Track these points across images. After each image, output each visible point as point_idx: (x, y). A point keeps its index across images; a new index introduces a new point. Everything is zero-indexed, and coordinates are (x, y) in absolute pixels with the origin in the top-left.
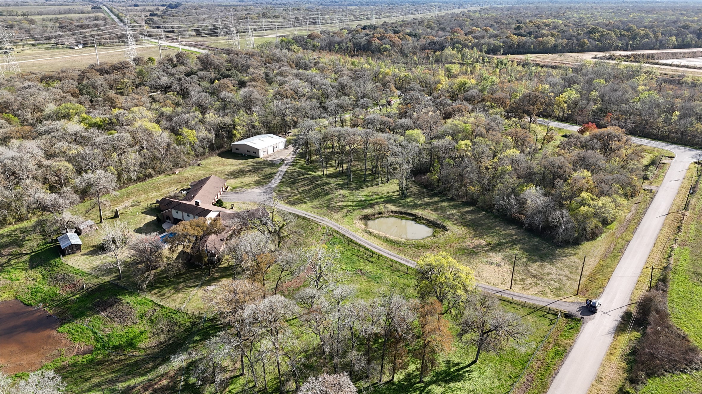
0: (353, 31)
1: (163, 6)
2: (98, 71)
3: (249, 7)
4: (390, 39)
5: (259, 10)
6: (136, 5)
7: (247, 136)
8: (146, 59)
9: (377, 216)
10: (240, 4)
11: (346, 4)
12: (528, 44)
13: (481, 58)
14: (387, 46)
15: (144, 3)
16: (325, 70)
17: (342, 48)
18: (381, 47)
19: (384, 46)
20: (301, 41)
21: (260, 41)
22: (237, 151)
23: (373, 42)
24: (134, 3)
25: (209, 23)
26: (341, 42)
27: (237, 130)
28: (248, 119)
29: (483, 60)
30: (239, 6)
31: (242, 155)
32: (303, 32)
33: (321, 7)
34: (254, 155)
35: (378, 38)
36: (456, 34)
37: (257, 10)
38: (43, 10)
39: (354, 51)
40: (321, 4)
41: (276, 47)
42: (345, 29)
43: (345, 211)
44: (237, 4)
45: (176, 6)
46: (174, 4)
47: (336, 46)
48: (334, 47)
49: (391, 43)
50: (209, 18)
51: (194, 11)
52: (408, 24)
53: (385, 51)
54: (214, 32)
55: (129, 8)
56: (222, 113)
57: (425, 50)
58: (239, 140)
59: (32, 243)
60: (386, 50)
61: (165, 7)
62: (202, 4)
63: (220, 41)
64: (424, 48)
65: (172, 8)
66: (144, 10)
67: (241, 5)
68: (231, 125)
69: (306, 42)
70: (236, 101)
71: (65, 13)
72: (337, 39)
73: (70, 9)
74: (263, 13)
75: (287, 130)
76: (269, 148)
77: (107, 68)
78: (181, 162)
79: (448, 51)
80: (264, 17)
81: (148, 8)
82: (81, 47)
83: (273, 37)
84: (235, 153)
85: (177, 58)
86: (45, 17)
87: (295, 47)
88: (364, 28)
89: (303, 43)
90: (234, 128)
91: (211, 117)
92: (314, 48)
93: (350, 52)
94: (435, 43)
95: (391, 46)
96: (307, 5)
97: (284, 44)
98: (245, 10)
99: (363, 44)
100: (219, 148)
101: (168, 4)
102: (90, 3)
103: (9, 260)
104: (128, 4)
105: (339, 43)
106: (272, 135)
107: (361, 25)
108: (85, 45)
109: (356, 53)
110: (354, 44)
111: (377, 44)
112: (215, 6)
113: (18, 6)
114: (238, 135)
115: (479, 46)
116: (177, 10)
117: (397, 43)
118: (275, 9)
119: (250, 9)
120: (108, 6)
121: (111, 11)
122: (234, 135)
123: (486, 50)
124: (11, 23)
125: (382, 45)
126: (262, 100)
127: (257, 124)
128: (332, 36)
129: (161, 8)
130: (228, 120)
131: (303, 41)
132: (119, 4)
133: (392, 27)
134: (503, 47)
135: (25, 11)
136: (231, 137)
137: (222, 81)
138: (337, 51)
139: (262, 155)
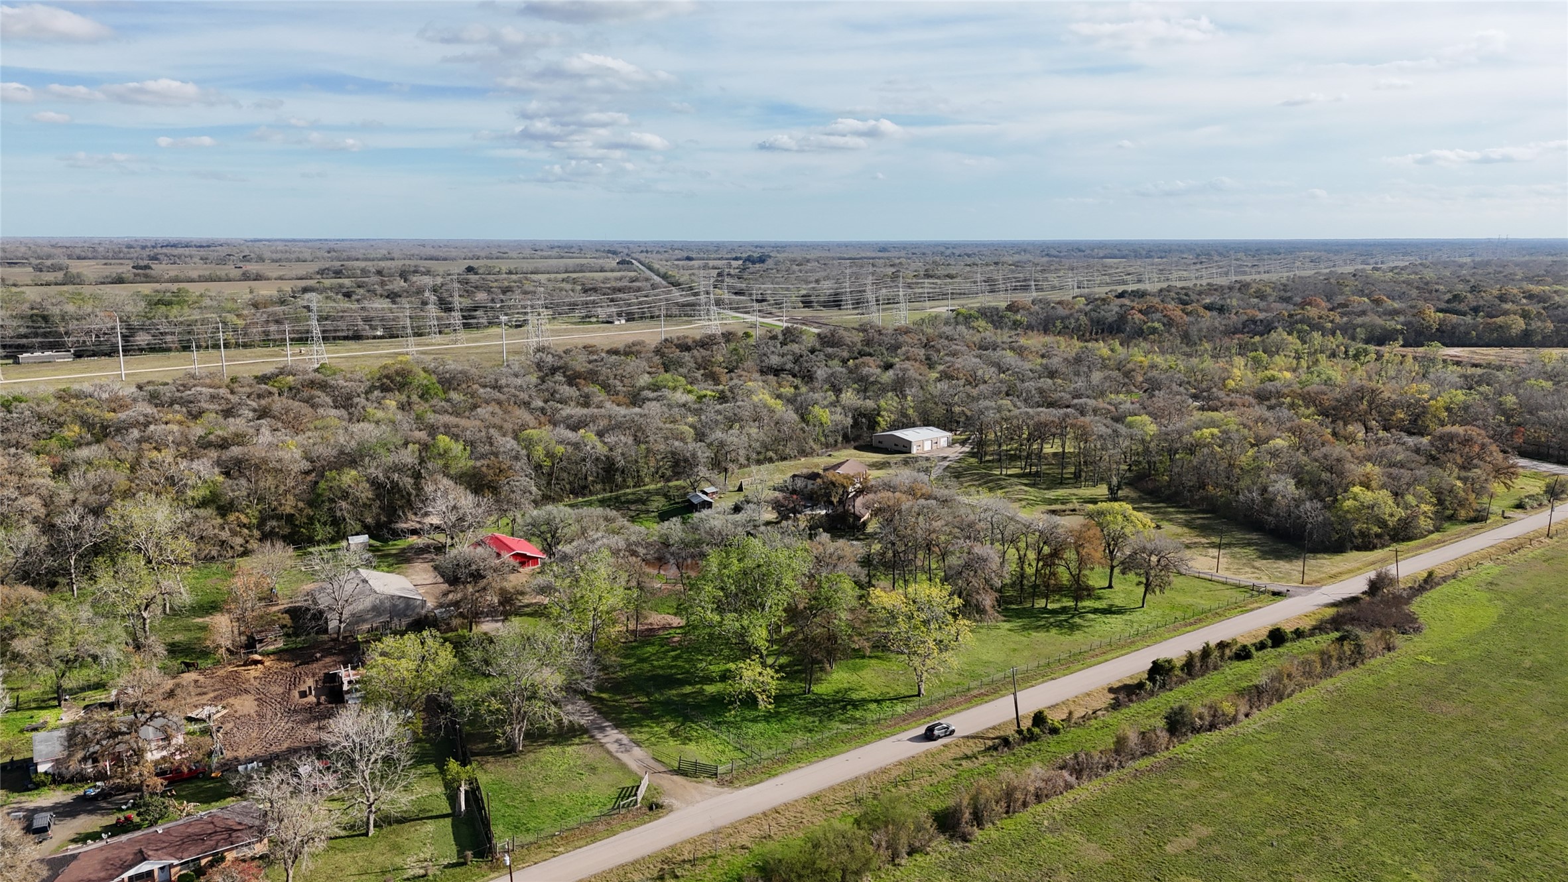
0: (1096, 300)
1: (736, 259)
2: (677, 346)
3: (897, 261)
4: (1165, 312)
5: (919, 265)
6: (689, 259)
7: (895, 426)
8: (740, 334)
9: (1067, 513)
10: (881, 254)
11: (1101, 255)
12: (1462, 328)
13: (1343, 348)
14: (1156, 325)
15: (702, 255)
16: (1026, 353)
17: (1068, 328)
18: (1145, 327)
19: (1149, 324)
20: (992, 316)
21: (917, 316)
22: (880, 445)
23: (1130, 317)
24: (685, 255)
25: (827, 287)
26: (1068, 317)
27: (882, 417)
28: (898, 403)
29: (1346, 352)
30: (879, 258)
31: (887, 449)
32: (1000, 301)
33: (1046, 259)
34: (904, 449)
35: (1140, 311)
36: (1308, 308)
37: (913, 266)
38: (539, 265)
39: (1091, 333)
40: (1047, 255)
41: (947, 323)
42: (1081, 296)
43: (1024, 503)
44: (873, 255)
45: (762, 260)
46: (756, 255)
47: (1058, 323)
48: (1054, 326)
49: (1165, 320)
50: (827, 278)
51: (795, 267)
52: (1215, 290)
53: (1153, 333)
54: (835, 303)
55: (676, 262)
56: (862, 395)
57: (1234, 333)
58: (884, 431)
59: (656, 504)
60: (1154, 331)
61: (741, 262)
62: (808, 257)
63: (847, 317)
64: (1231, 332)
65: (754, 263)
66: (705, 267)
67: (882, 258)
68: (874, 410)
69: (1001, 317)
70: (883, 381)
71: (575, 272)
72: (1061, 311)
73: (582, 265)
74: (926, 271)
75: (954, 428)
76: (926, 443)
77: (690, 342)
78: (808, 450)
79: (1279, 335)
80: (928, 276)
81: (711, 263)
82: (623, 322)
83: (942, 309)
84: (877, 448)
85: (784, 335)
86: (553, 276)
87: (982, 323)
88: (1121, 295)
89: (995, 318)
90: (879, 414)
91: (849, 397)
92: (1016, 325)
93: (1083, 335)
94: (1254, 322)
95: (1164, 325)
96: (1017, 258)
97: (961, 319)
98: (891, 265)
99: (1110, 320)
100: (855, 440)
101: (745, 255)
102: (610, 255)
103: (638, 515)
104: (675, 257)
105: (1063, 319)
106: (931, 428)
107: (1116, 291)
108: (630, 318)
109: (1094, 336)
110: (1091, 320)
111: (1137, 322)
112: (833, 259)
113: (492, 258)
114: (883, 423)
115: (1348, 331)
116: (765, 266)
117: (1178, 319)
118: (949, 265)
119: (900, 263)
120: (643, 259)
121: (650, 269)
122: (878, 423)
123: (1363, 336)
124: (506, 284)
125: (1145, 323)
126: (919, 381)
127: (910, 411)
128: (1053, 307)
129: (735, 263)
130: (870, 404)
131: (997, 315)
132: (659, 256)
133: (1177, 293)
134: (1402, 333)
135: (512, 267)
136: (873, 425)
137: (861, 360)
138: (1059, 333)
139: (914, 450)
